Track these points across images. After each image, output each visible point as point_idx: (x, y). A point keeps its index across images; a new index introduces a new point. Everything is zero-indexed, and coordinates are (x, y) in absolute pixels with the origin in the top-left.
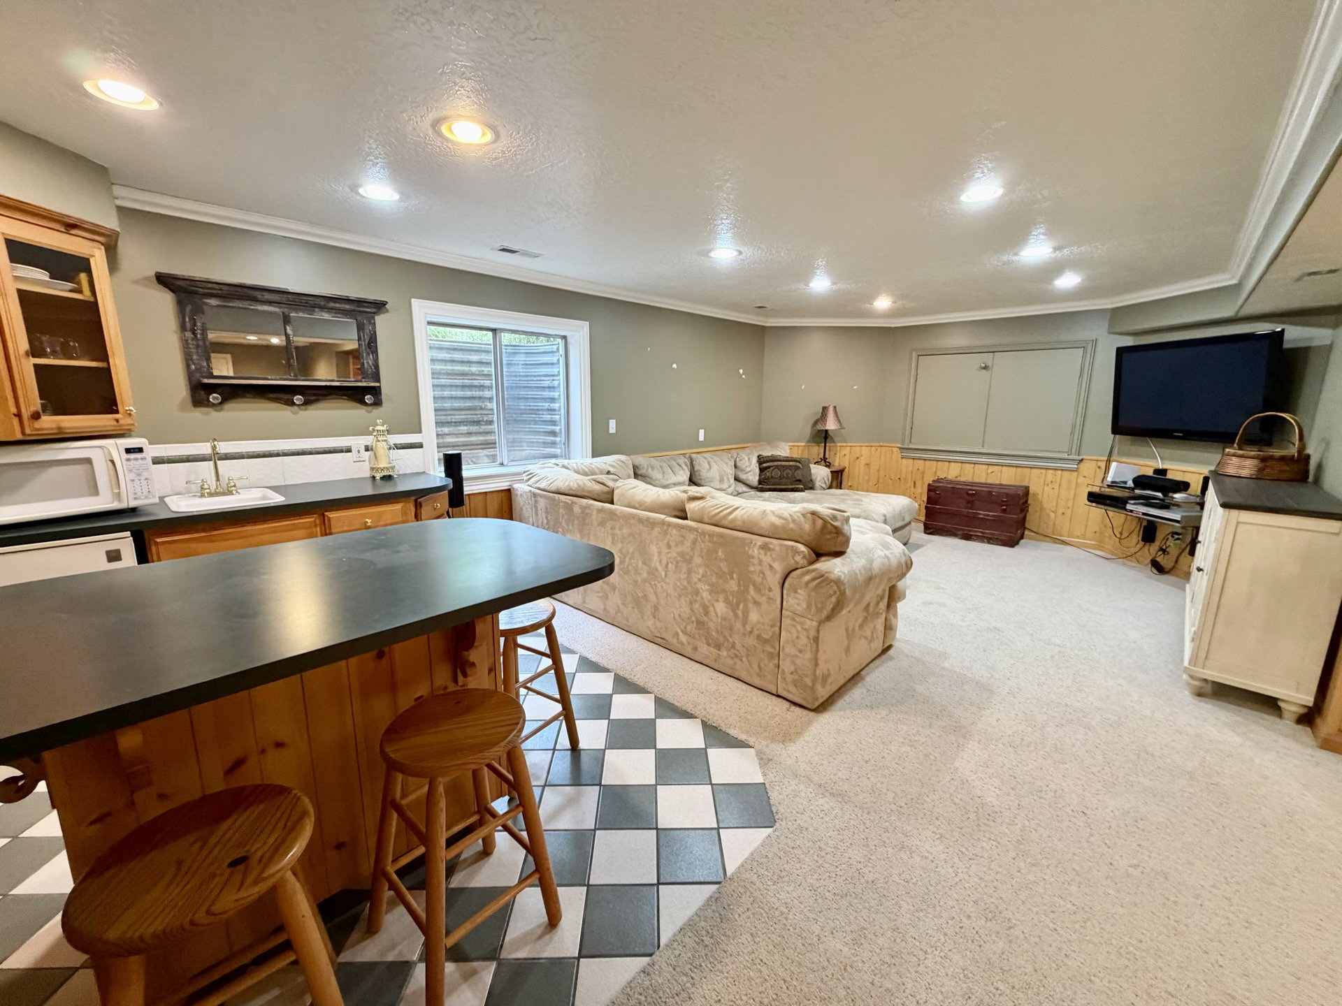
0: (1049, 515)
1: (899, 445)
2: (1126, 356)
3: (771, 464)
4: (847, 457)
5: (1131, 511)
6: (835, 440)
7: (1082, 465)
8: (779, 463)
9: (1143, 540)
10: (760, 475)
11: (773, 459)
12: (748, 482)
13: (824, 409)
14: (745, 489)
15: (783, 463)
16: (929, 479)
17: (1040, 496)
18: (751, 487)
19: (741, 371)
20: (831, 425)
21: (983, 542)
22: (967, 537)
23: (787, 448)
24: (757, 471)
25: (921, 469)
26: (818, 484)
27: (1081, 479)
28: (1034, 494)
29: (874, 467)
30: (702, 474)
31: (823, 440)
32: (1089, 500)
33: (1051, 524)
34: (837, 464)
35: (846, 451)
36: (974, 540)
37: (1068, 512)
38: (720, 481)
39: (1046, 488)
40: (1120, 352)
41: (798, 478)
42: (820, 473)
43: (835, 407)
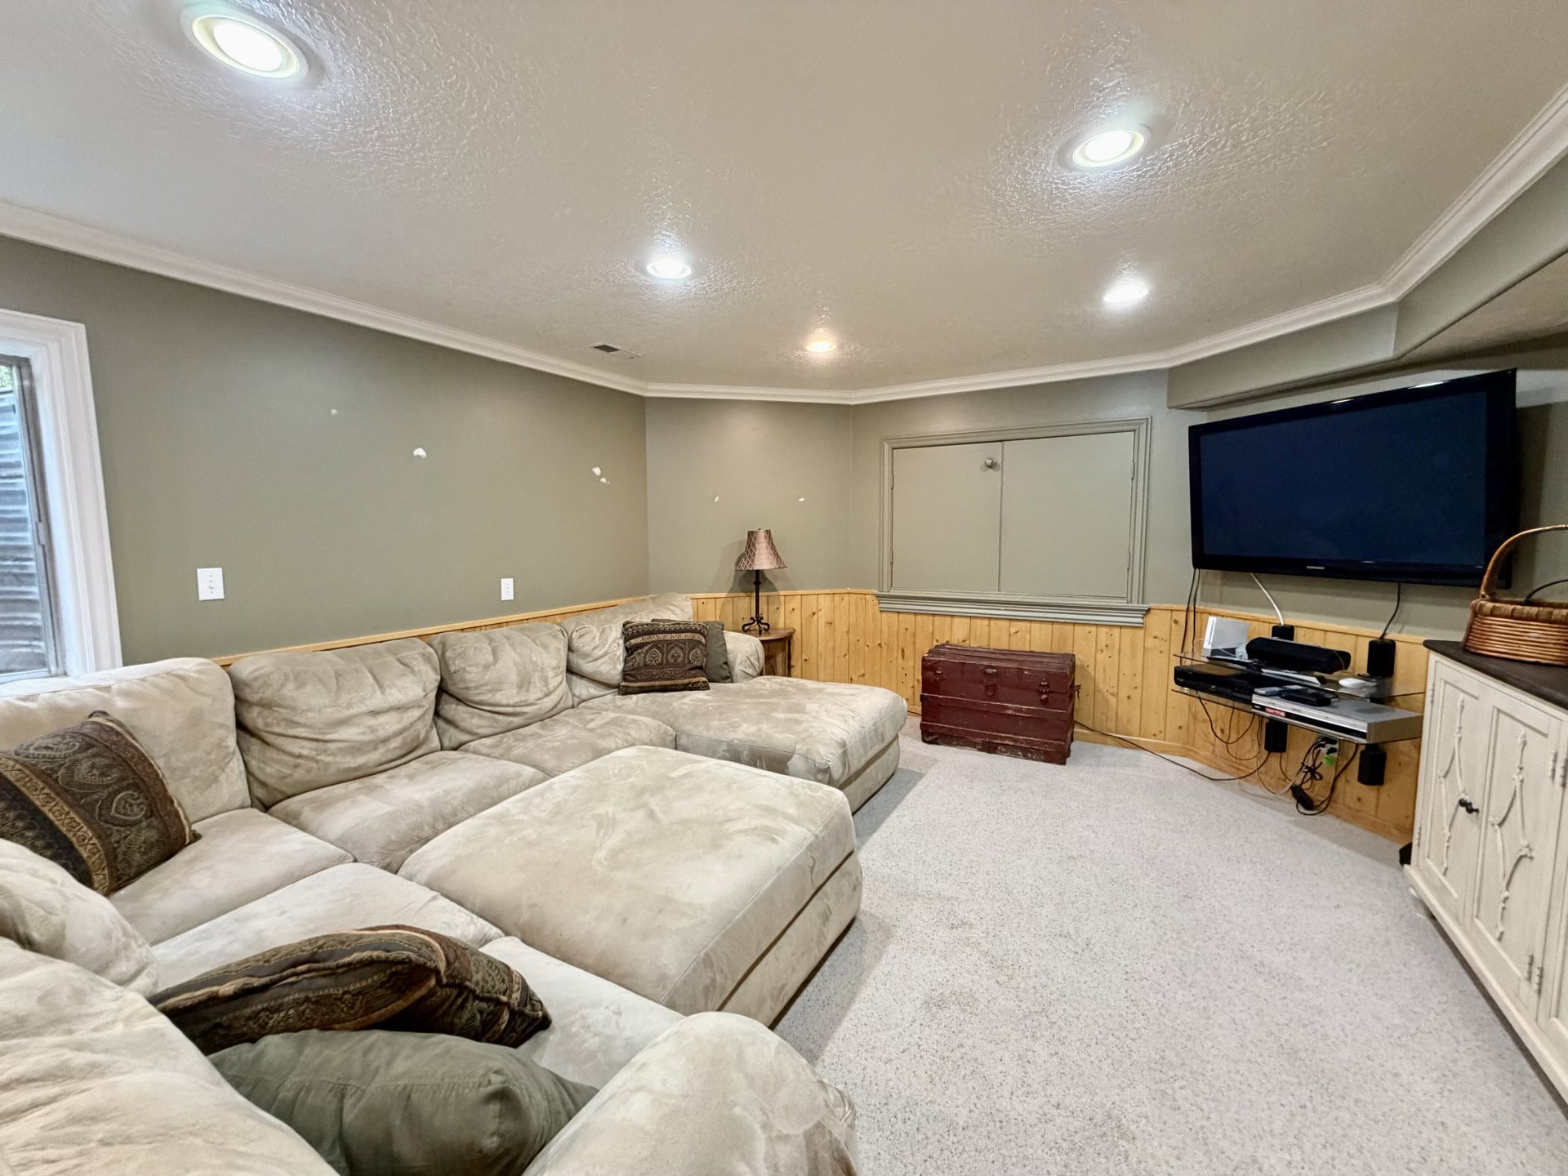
0: (1107, 702)
1: (876, 592)
2: (1205, 440)
3: (646, 639)
4: (797, 612)
5: (1263, 708)
6: (776, 585)
7: (1152, 619)
8: (661, 636)
9: (1266, 748)
10: (625, 661)
11: (652, 629)
12: (598, 677)
13: (752, 535)
14: (593, 690)
15: (668, 637)
16: (924, 648)
17: (1091, 670)
18: (608, 686)
19: (597, 471)
20: (763, 561)
21: (1017, 756)
22: (990, 748)
23: (689, 603)
24: (620, 652)
25: (911, 630)
26: (738, 669)
27: (1150, 642)
28: (1082, 667)
29: (841, 628)
30: (468, 677)
31: (754, 587)
32: (1177, 683)
33: (1112, 714)
34: (781, 625)
35: (795, 603)
36: (1002, 753)
37: (1136, 695)
38: (520, 687)
39: (1100, 656)
40: (1196, 433)
41: (696, 663)
42: (743, 648)
43: (768, 532)
